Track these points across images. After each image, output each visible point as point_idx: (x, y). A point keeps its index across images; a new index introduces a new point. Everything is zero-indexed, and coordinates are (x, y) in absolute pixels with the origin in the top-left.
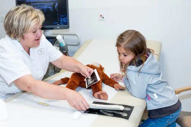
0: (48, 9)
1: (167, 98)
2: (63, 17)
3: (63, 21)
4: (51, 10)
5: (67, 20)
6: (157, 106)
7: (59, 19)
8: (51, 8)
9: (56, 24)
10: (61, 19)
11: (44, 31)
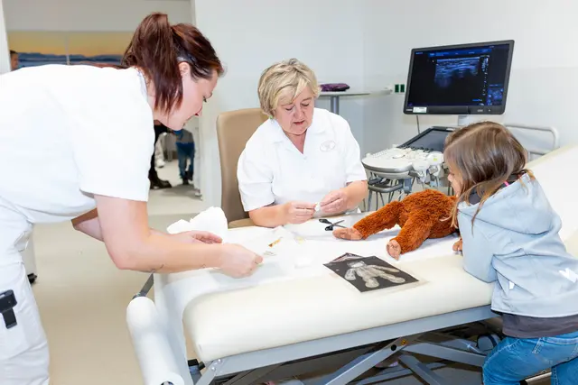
0: (468, 70)
1: (531, 294)
2: (494, 89)
3: (492, 96)
4: (472, 72)
5: (504, 94)
6: (508, 308)
7: (487, 92)
8: (472, 67)
9: (478, 104)
10: (490, 91)
11: (459, 117)
